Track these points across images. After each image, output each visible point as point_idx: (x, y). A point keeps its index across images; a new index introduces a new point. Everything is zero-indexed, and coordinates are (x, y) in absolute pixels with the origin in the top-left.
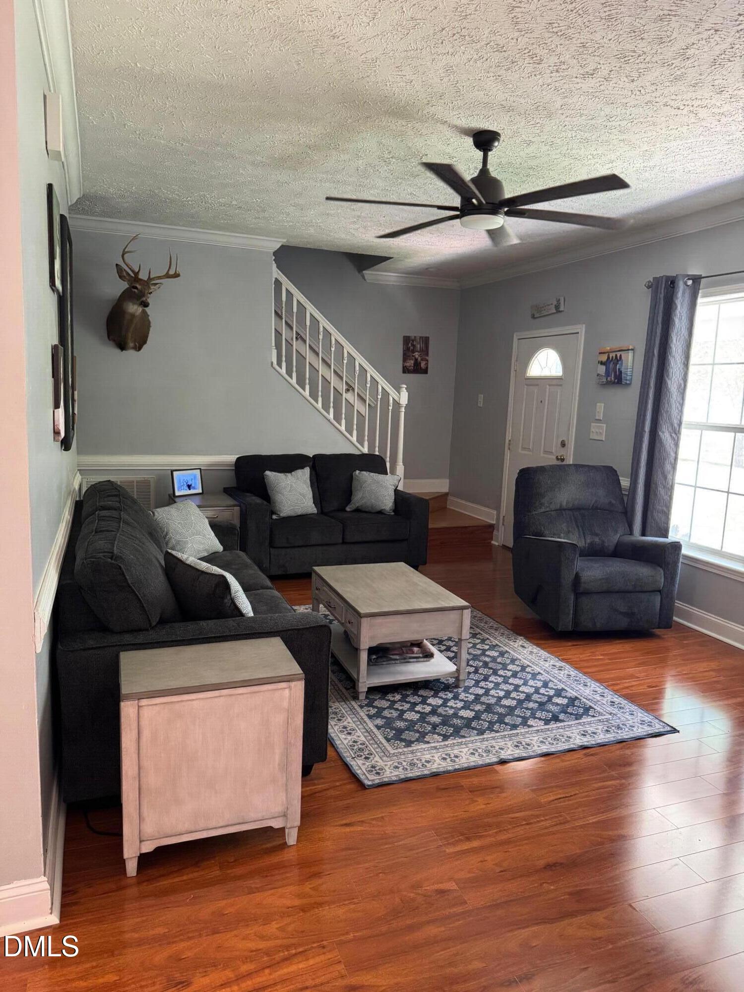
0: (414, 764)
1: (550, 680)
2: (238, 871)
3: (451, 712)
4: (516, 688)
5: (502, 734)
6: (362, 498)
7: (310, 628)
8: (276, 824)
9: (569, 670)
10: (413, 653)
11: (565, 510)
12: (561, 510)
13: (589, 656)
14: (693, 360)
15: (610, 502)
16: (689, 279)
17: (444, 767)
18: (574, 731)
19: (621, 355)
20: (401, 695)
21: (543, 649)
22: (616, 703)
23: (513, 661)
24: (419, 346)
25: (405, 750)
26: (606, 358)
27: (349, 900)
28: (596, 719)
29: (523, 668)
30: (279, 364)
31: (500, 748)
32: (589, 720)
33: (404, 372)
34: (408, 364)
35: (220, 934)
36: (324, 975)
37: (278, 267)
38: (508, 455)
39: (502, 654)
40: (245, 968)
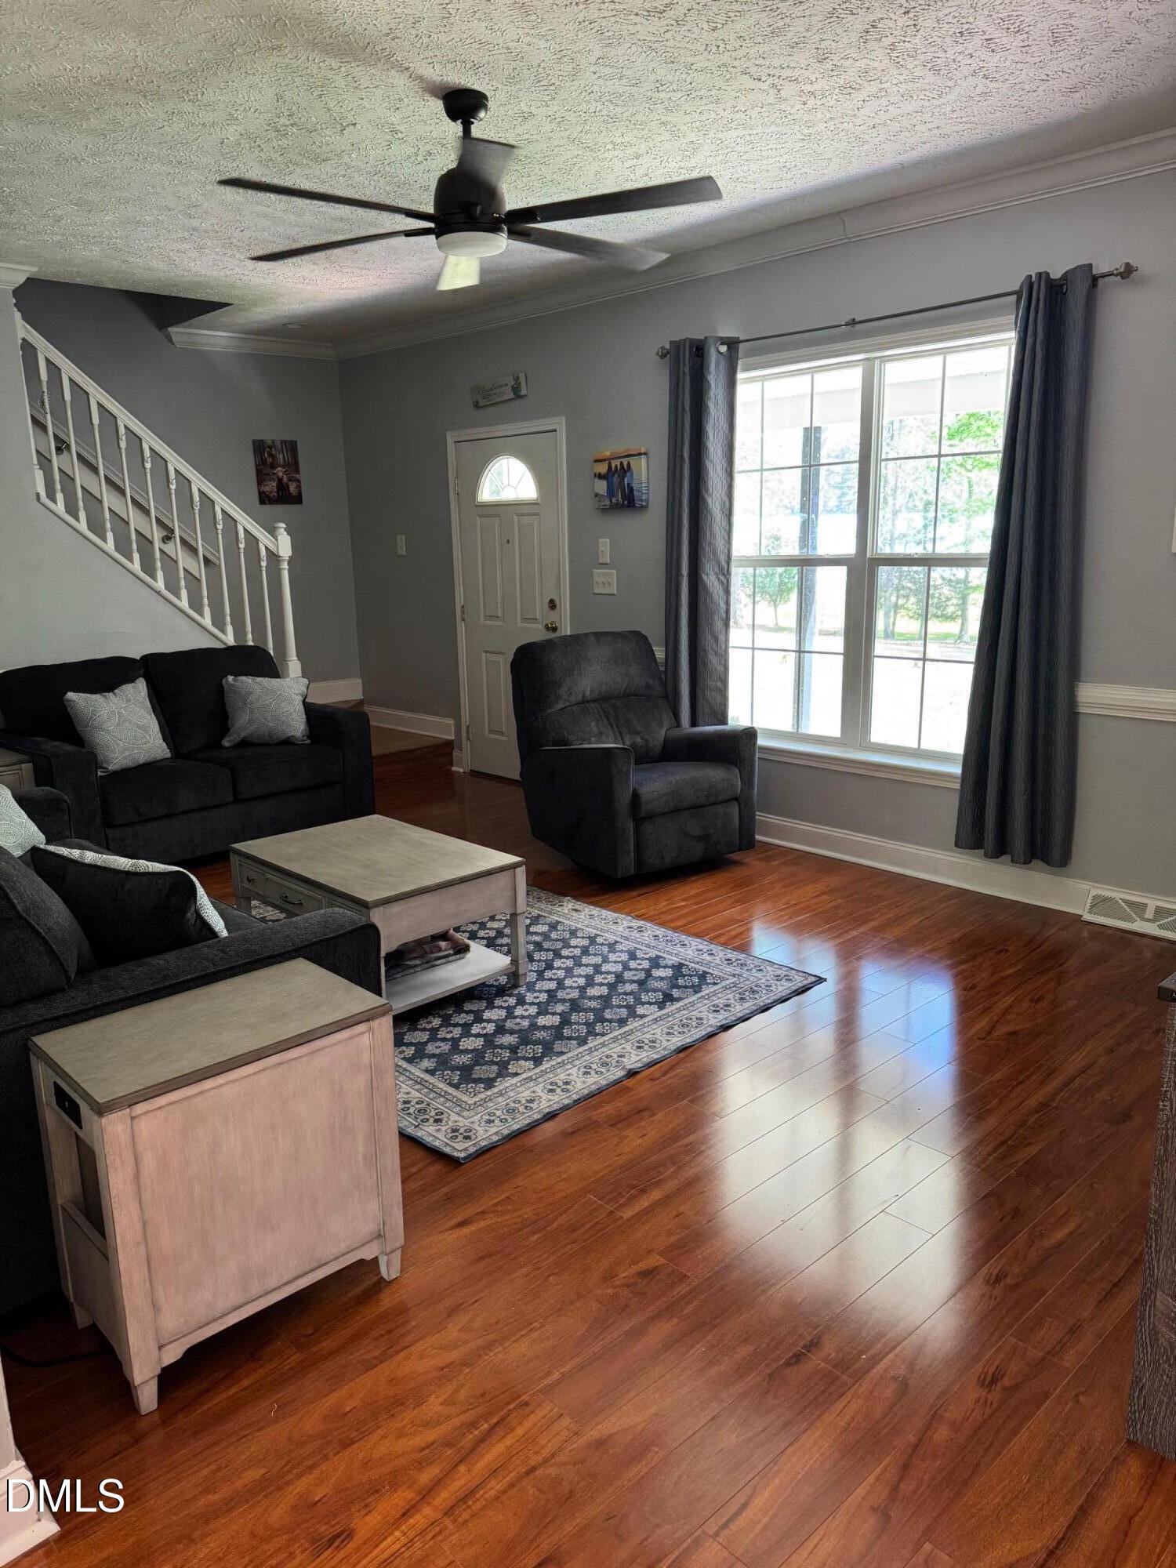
0: (514, 1110)
1: (636, 949)
2: (328, 1344)
3: (526, 1023)
4: (597, 968)
5: (612, 1035)
6: (251, 721)
7: (346, 934)
8: (367, 1254)
9: (652, 930)
10: (440, 950)
11: (588, 702)
12: (584, 702)
13: (668, 905)
14: (739, 464)
15: (647, 683)
16: (722, 344)
17: (558, 1102)
18: (701, 1009)
19: (629, 464)
20: (439, 1017)
21: (603, 907)
22: (734, 960)
23: (573, 933)
24: (281, 456)
25: (489, 1093)
26: (607, 468)
27: (525, 1327)
28: (720, 986)
29: (592, 940)
30: (52, 497)
31: (619, 1056)
32: (712, 990)
33: (262, 502)
34: (266, 489)
35: (357, 1444)
36: (549, 1441)
37: (24, 318)
38: (461, 627)
39: (553, 926)
40: (425, 1477)
